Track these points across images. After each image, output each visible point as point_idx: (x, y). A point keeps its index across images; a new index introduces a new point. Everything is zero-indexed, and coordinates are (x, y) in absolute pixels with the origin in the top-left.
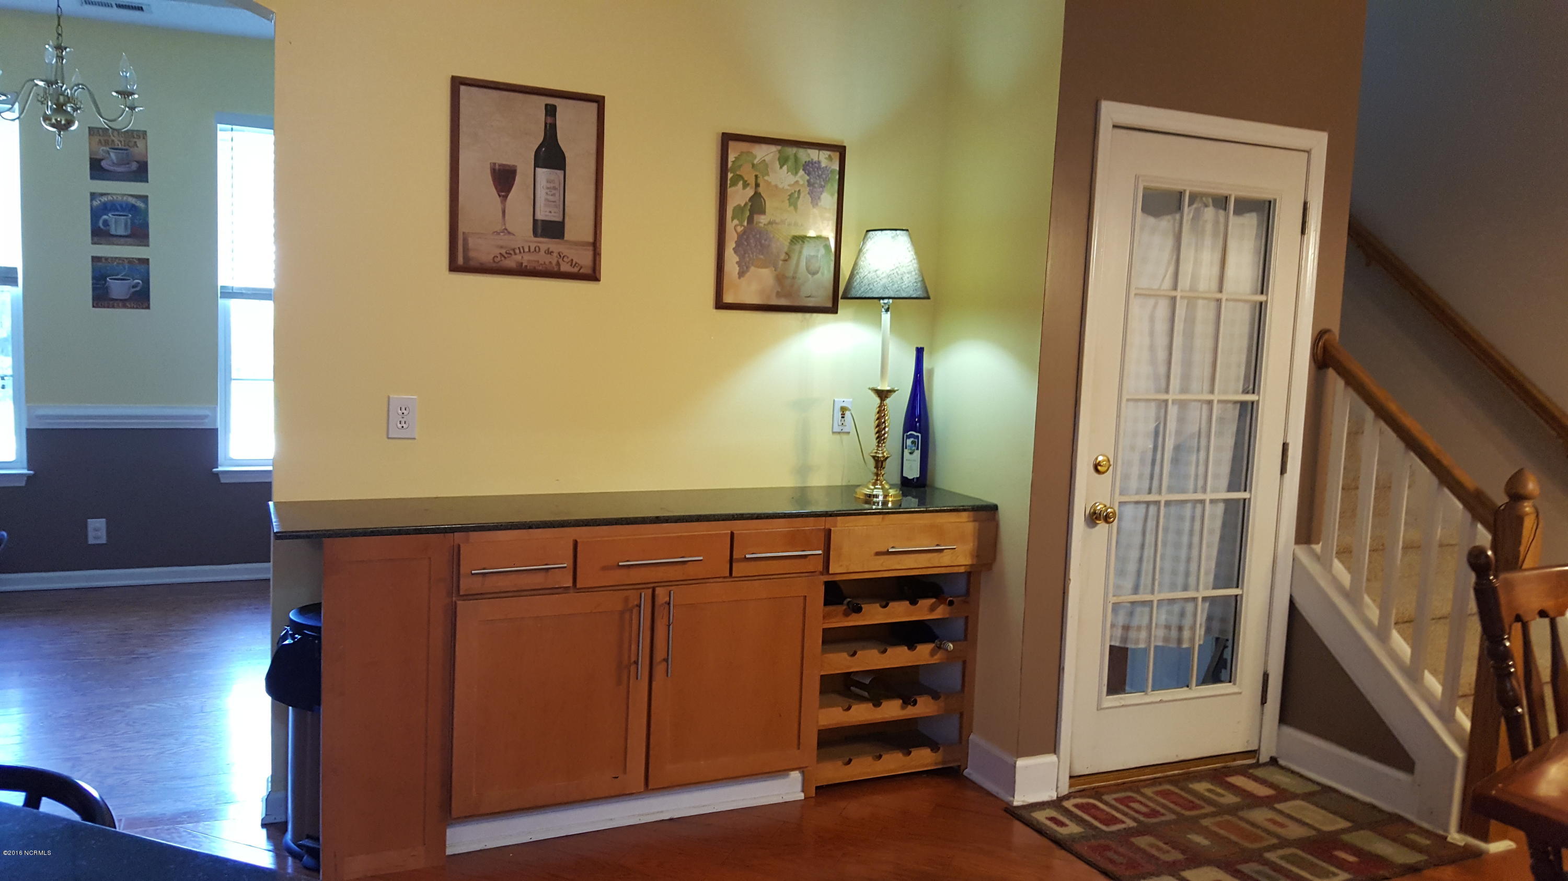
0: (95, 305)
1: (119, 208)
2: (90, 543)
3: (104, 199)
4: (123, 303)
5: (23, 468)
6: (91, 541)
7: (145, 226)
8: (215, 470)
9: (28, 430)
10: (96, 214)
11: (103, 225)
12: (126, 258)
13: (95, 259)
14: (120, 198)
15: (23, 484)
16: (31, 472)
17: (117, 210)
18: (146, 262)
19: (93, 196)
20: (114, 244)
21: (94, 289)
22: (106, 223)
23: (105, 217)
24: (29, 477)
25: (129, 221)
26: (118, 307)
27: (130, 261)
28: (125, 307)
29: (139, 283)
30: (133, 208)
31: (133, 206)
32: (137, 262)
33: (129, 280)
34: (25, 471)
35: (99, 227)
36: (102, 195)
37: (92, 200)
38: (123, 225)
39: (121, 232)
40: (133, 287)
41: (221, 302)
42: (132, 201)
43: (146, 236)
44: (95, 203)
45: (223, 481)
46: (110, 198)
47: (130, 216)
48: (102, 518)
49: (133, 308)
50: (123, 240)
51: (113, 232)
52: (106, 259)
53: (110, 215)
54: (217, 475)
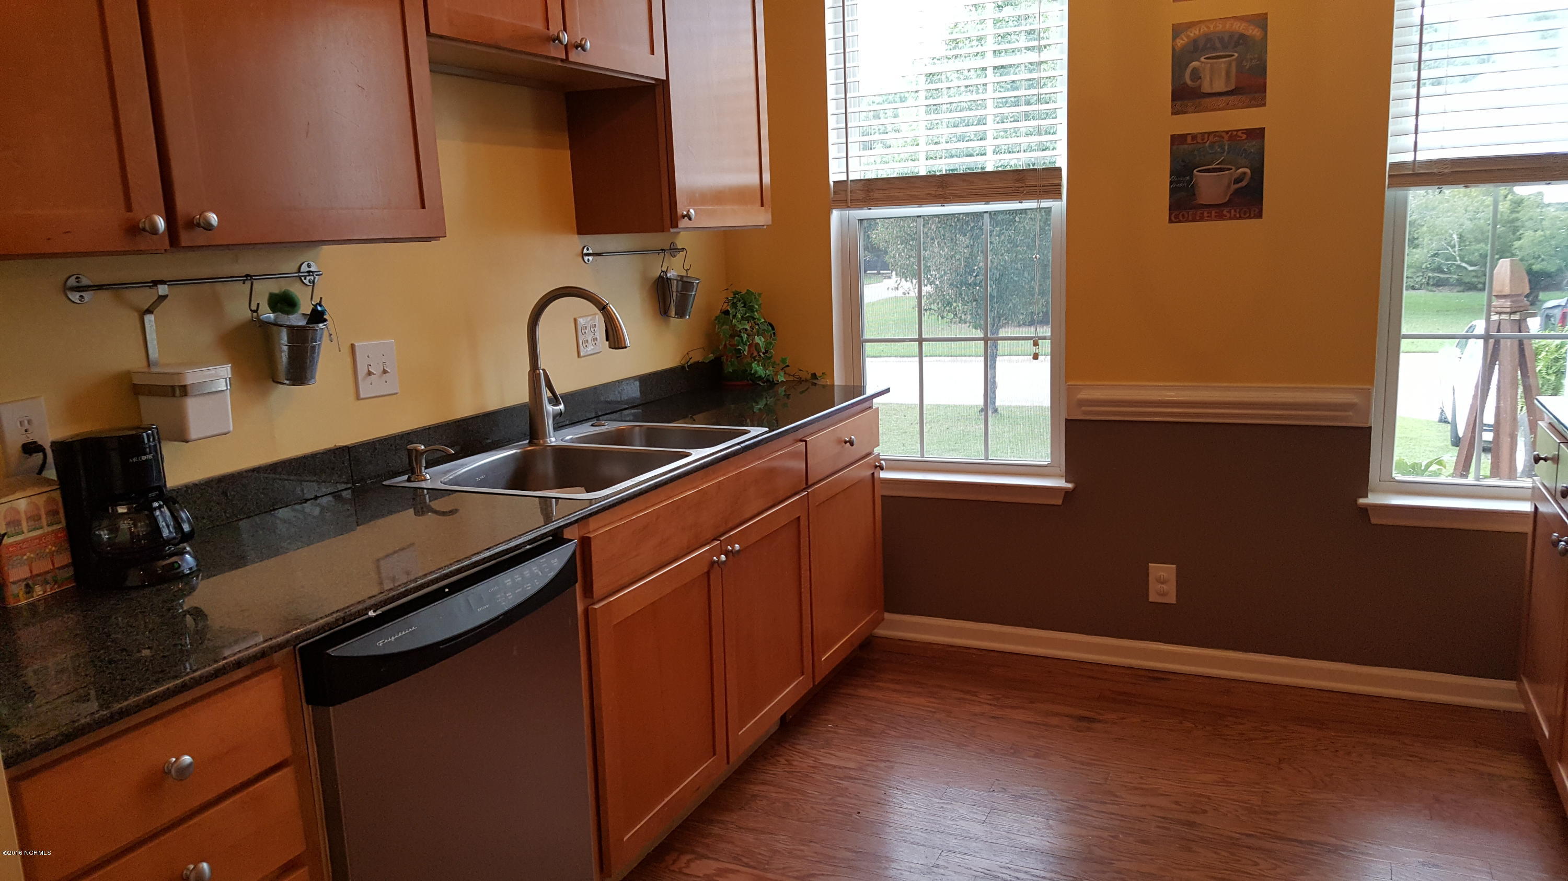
0: (1173, 219)
1: (1218, 45)
2: (1151, 600)
3: (1194, 33)
4: (1218, 211)
5: (1060, 476)
6: (1153, 597)
7: (1261, 70)
8: (1362, 501)
9: (1067, 420)
10: (1179, 61)
11: (1192, 80)
12: (1227, 132)
13: (1177, 140)
14: (1220, 27)
15: (1060, 502)
16: (1070, 486)
17: (1215, 49)
18: (1258, 134)
19: (1177, 30)
20: (1206, 110)
21: (1172, 191)
22: (1196, 75)
23: (1195, 64)
24: (1067, 493)
25: (1234, 65)
26: (1210, 219)
27: (1232, 135)
28: (1221, 217)
29: (1245, 173)
30: (1241, 40)
31: (1242, 36)
32: (1244, 136)
33: (1231, 169)
34: (1060, 483)
35: (1185, 83)
36: (1191, 25)
37: (1174, 39)
38: (1223, 73)
39: (1220, 85)
40: (1237, 181)
41: (1391, 194)
42: (1240, 27)
43: (1263, 89)
44: (1180, 43)
45: (1374, 521)
46: (1204, 29)
47: (1236, 55)
48: (1173, 564)
49: (1235, 218)
50: (1222, 101)
51: (1206, 88)
52: (1194, 137)
53: (1202, 59)
54: (1365, 511)
